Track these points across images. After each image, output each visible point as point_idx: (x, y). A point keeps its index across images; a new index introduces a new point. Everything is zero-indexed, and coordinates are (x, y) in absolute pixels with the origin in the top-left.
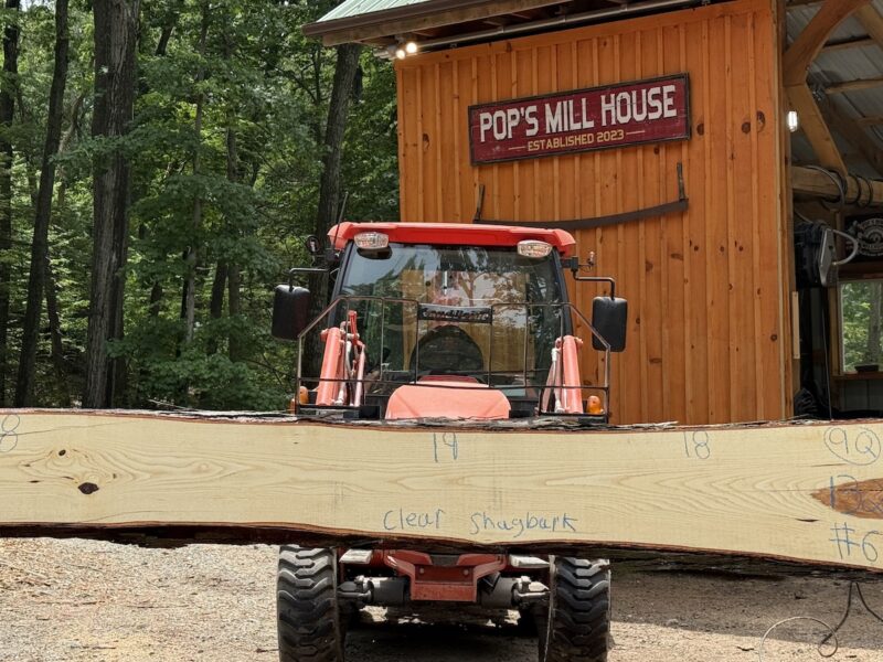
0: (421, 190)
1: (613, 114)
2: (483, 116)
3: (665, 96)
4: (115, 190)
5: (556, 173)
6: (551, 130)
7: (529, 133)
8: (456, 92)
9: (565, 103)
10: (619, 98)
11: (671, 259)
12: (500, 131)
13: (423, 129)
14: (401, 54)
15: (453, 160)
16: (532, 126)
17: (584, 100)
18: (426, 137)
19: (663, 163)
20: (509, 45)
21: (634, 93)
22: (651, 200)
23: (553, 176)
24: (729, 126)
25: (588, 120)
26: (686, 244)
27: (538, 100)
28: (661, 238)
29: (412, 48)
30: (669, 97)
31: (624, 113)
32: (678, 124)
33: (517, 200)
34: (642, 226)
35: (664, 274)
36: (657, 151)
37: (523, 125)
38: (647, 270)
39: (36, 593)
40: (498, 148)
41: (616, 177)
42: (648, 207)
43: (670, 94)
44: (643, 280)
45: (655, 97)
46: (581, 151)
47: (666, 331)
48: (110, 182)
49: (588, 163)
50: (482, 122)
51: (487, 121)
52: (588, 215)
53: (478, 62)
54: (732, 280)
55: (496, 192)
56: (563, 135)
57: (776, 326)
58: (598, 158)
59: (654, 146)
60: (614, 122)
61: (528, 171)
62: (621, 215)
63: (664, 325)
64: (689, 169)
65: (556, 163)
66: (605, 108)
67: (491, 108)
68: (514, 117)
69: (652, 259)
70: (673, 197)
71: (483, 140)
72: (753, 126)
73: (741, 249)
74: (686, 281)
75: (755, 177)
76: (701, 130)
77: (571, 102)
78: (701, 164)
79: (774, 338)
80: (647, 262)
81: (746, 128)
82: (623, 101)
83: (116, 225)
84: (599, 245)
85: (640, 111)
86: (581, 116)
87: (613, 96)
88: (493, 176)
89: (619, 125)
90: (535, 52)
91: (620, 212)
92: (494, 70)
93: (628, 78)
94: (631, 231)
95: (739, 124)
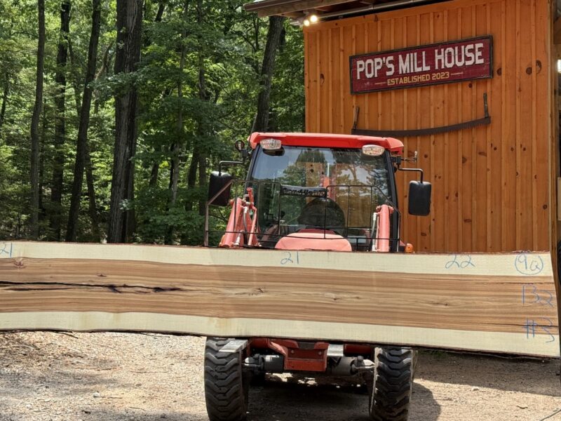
0: (318, 110)
1: (443, 61)
2: (359, 63)
3: (477, 50)
4: (129, 107)
5: (405, 100)
6: (402, 72)
7: (388, 73)
8: (342, 47)
9: (412, 54)
10: (446, 52)
11: (479, 155)
12: (369, 72)
13: (321, 71)
14: (307, 23)
15: (339, 91)
16: (390, 69)
17: (424, 53)
18: (322, 76)
19: (474, 94)
20: (376, 16)
21: (456, 48)
22: (467, 116)
23: (403, 101)
24: (518, 70)
25: (426, 66)
26: (489, 145)
27: (395, 53)
28: (472, 142)
29: (314, 19)
30: (479, 51)
31: (450, 61)
32: (484, 69)
33: (380, 116)
34: (460, 134)
35: (474, 165)
36: (471, 86)
37: (384, 69)
38: (463, 162)
39: (75, 362)
40: (368, 83)
41: (443, 102)
42: (464, 122)
43: (480, 49)
44: (460, 169)
45: (470, 51)
46: (421, 85)
47: (475, 202)
48: (125, 102)
49: (426, 93)
50: (358, 66)
51: (361, 66)
52: (425, 126)
53: (356, 27)
54: (519, 169)
55: (366, 111)
56: (411, 75)
57: (547, 199)
58: (432, 90)
59: (470, 82)
60: (443, 67)
61: (387, 99)
62: (446, 127)
63: (473, 198)
64: (491, 97)
65: (405, 93)
66: (437, 57)
67: (364, 58)
68: (378, 63)
69: (466, 156)
70: (481, 115)
71: (359, 78)
72: (534, 70)
73: (524, 149)
74: (488, 170)
75: (534, 103)
76: (499, 72)
77: (416, 54)
78: (499, 94)
79: (545, 207)
80: (463, 158)
81: (529, 71)
82: (449, 54)
83: (129, 129)
84: (432, 146)
85: (460, 60)
86: (422, 63)
87: (442, 50)
88: (365, 101)
89: (446, 69)
90: (393, 21)
91: (446, 125)
92: (366, 33)
93: (453, 38)
94: (453, 137)
95: (525, 69)
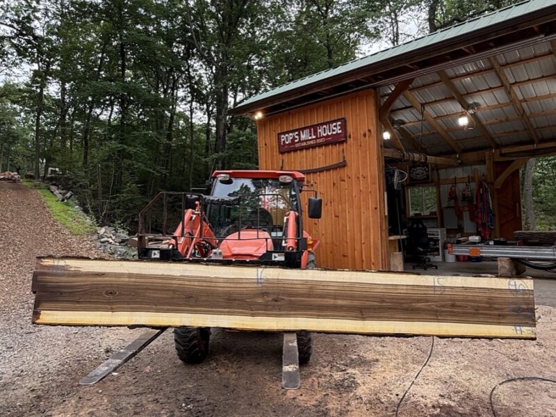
1: (321, 133)
2: (283, 136)
5: (304, 155)
6: (302, 140)
7: (296, 141)
8: (274, 129)
9: (307, 130)
11: (341, 182)
12: (287, 141)
13: (265, 142)
14: (257, 117)
15: (274, 152)
16: (297, 139)
17: (312, 129)
18: (266, 144)
19: (338, 149)
20: (289, 112)
21: (328, 125)
22: (335, 162)
24: (359, 135)
25: (313, 136)
26: (346, 176)
27: (298, 130)
28: (338, 175)
29: (260, 115)
31: (325, 133)
32: (342, 135)
33: (293, 163)
34: (331, 171)
35: (339, 187)
36: (336, 145)
37: (294, 138)
38: (333, 186)
40: (286, 147)
41: (323, 154)
43: (339, 125)
44: (332, 189)
45: (335, 126)
46: (313, 147)
47: (340, 206)
49: (314, 150)
50: (282, 138)
52: (315, 168)
53: (280, 119)
54: (361, 189)
55: (286, 161)
56: (306, 141)
57: (377, 205)
58: (317, 148)
59: (335, 143)
61: (296, 154)
63: (339, 204)
64: (346, 151)
65: (304, 151)
66: (319, 131)
67: (284, 133)
68: (291, 136)
69: (335, 182)
70: (341, 161)
71: (282, 144)
72: (367, 134)
73: (364, 177)
74: (346, 189)
75: (368, 152)
76: (350, 137)
77: (309, 130)
78: (351, 151)
79: (376, 209)
80: (333, 183)
81: (365, 135)
82: (324, 129)
84: (318, 178)
85: (330, 131)
86: (312, 134)
87: (321, 127)
88: (286, 157)
89: (323, 137)
90: (297, 114)
91: (325, 166)
92: (285, 121)
93: (326, 121)
94: (328, 173)
95: (362, 134)
